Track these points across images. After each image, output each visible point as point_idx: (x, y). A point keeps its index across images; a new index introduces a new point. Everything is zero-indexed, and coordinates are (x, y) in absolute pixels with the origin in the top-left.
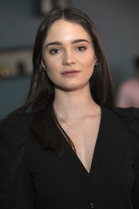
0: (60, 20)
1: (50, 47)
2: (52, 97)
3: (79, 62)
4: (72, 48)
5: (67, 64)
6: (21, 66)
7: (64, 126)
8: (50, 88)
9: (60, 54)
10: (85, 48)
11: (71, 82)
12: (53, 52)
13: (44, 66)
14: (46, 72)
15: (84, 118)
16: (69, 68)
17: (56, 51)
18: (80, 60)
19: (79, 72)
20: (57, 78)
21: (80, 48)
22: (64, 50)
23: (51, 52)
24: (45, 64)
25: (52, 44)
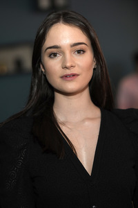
0: (58, 23)
1: (49, 50)
2: (51, 101)
3: (78, 66)
4: (71, 52)
5: (66, 68)
6: (19, 63)
7: (64, 129)
8: (49, 92)
9: (59, 58)
10: (84, 52)
11: (71, 86)
12: (52, 56)
13: (43, 70)
15: (83, 121)
16: (68, 72)
17: (55, 55)
18: (79, 63)
19: (78, 75)
20: (57, 82)
21: (79, 52)
22: (63, 53)
23: (50, 56)
24: (44, 68)
25: (50, 48)
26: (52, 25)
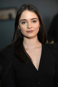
2: (23, 40)
3: (34, 27)
4: (31, 22)
5: (29, 28)
7: (28, 52)
9: (26, 24)
10: (36, 21)
11: (30, 35)
12: (23, 23)
14: (20, 30)
15: (35, 48)
16: (30, 30)
17: (24, 23)
21: (34, 22)
22: (28, 22)
25: (23, 20)
26: (23, 11)
